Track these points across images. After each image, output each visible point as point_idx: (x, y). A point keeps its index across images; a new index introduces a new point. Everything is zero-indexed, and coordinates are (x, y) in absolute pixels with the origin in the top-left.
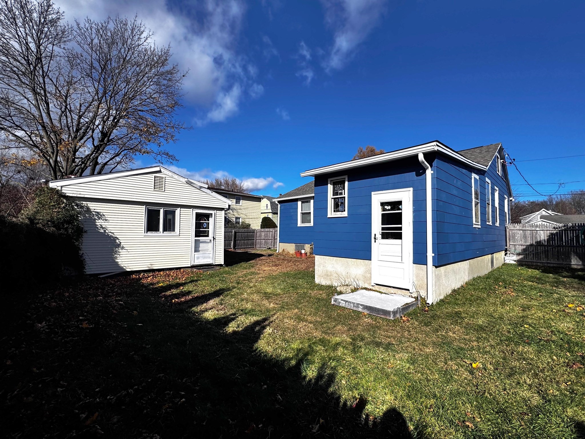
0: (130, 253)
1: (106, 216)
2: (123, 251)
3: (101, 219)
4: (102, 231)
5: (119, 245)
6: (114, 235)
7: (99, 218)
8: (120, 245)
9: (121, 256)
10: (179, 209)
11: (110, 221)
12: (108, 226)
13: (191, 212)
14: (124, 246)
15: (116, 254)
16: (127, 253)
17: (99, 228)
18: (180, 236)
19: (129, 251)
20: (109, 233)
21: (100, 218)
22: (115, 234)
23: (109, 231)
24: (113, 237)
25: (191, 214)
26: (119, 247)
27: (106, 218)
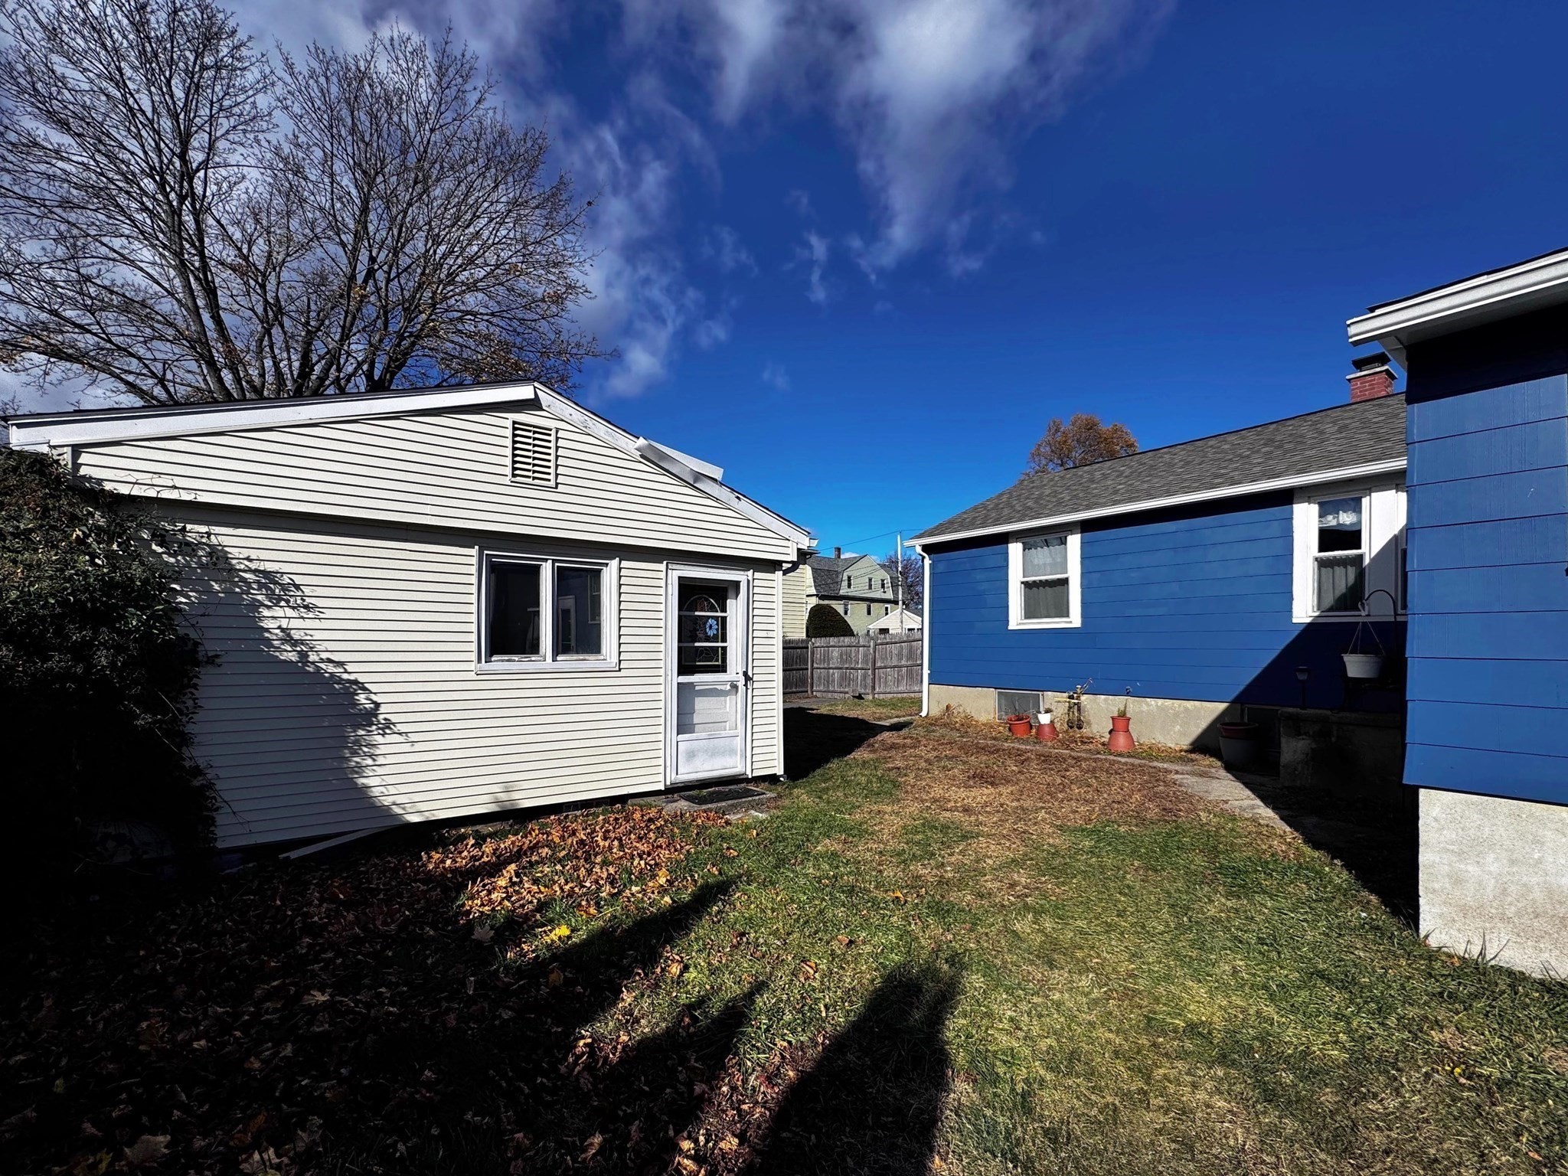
0: (418, 747)
1: (307, 591)
2: (389, 739)
3: (283, 603)
4: (293, 657)
5: (369, 717)
6: (346, 672)
7: (276, 601)
8: (376, 716)
9: (381, 760)
10: (614, 563)
11: (328, 613)
12: (318, 635)
13: (663, 575)
14: (393, 718)
15: (355, 753)
16: (407, 747)
17: (275, 643)
18: (623, 673)
19: (413, 737)
20: (322, 665)
21: (280, 599)
22: (349, 668)
23: (324, 656)
24: (340, 681)
25: (662, 583)
26: (371, 724)
27: (308, 600)
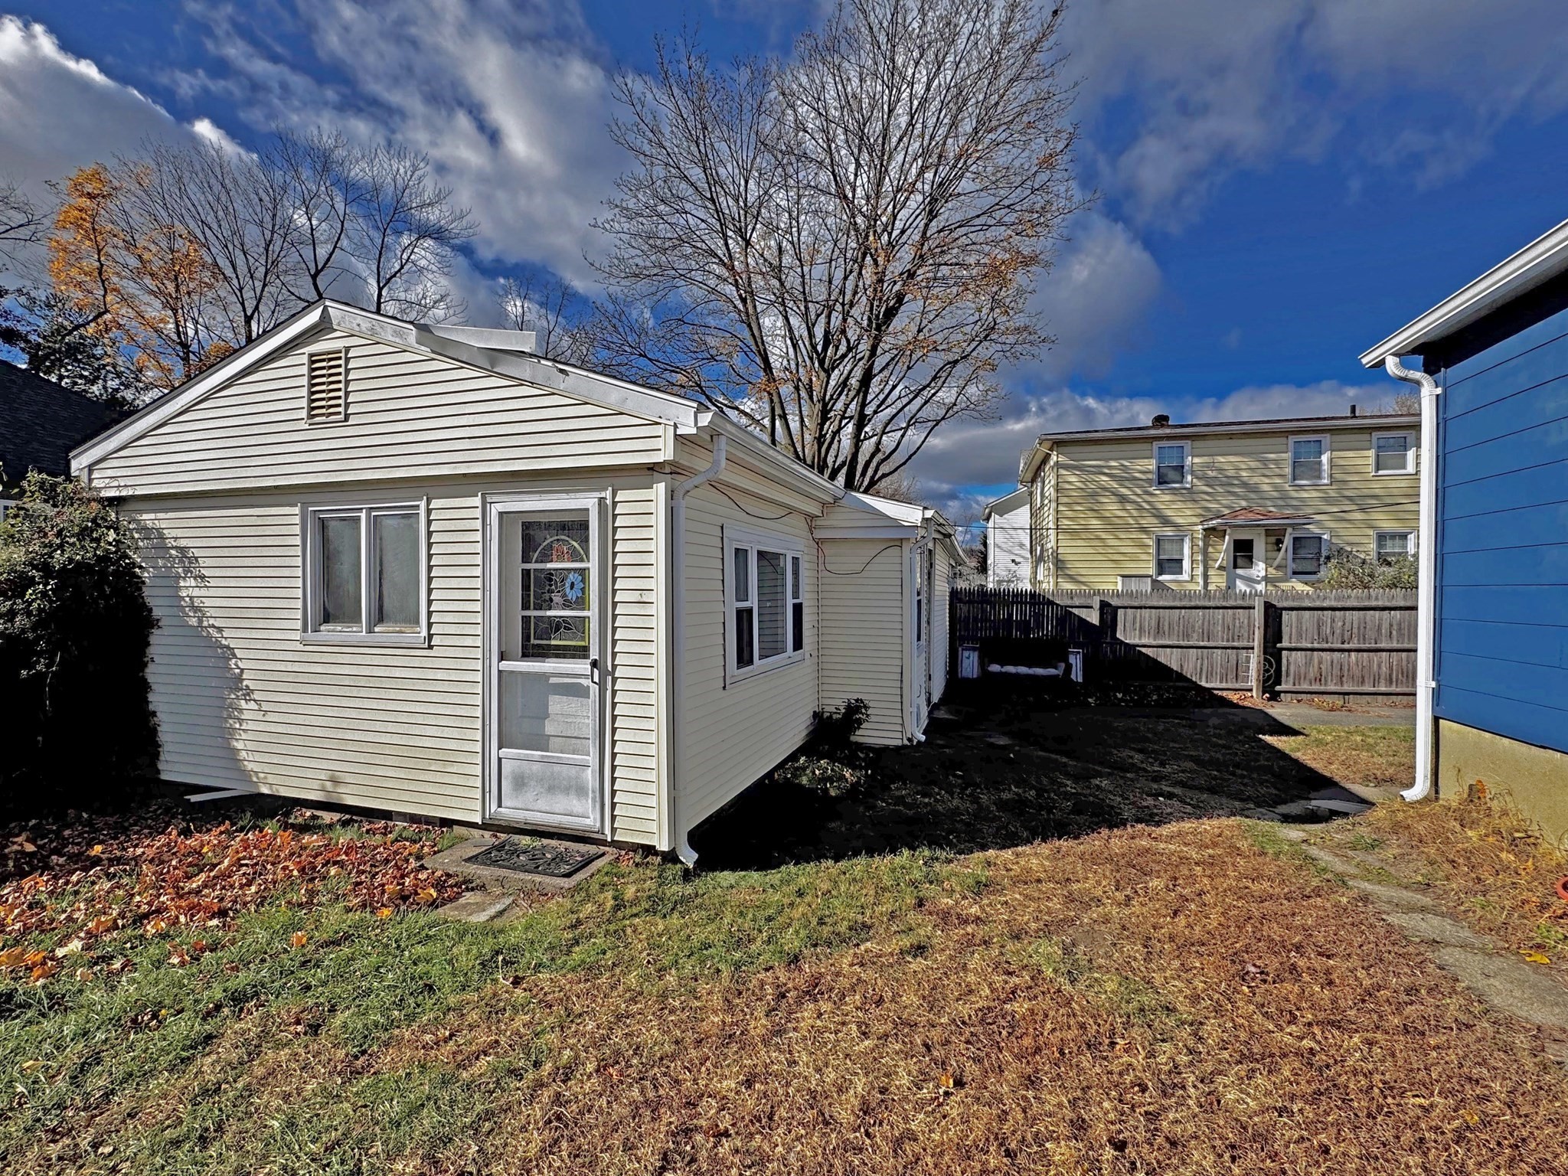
0: (270, 717)
1: (201, 562)
2: (249, 705)
3: (190, 574)
4: (194, 622)
5: (237, 682)
6: (223, 637)
7: (187, 572)
8: (241, 681)
9: (244, 725)
10: (423, 504)
12: (208, 602)
13: (478, 513)
14: (252, 685)
15: (230, 717)
16: (260, 716)
17: (187, 609)
18: (435, 652)
19: (263, 707)
20: (210, 630)
23: (211, 621)
24: (221, 646)
25: (479, 524)
26: (238, 689)
27: (201, 571)
